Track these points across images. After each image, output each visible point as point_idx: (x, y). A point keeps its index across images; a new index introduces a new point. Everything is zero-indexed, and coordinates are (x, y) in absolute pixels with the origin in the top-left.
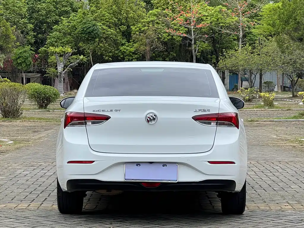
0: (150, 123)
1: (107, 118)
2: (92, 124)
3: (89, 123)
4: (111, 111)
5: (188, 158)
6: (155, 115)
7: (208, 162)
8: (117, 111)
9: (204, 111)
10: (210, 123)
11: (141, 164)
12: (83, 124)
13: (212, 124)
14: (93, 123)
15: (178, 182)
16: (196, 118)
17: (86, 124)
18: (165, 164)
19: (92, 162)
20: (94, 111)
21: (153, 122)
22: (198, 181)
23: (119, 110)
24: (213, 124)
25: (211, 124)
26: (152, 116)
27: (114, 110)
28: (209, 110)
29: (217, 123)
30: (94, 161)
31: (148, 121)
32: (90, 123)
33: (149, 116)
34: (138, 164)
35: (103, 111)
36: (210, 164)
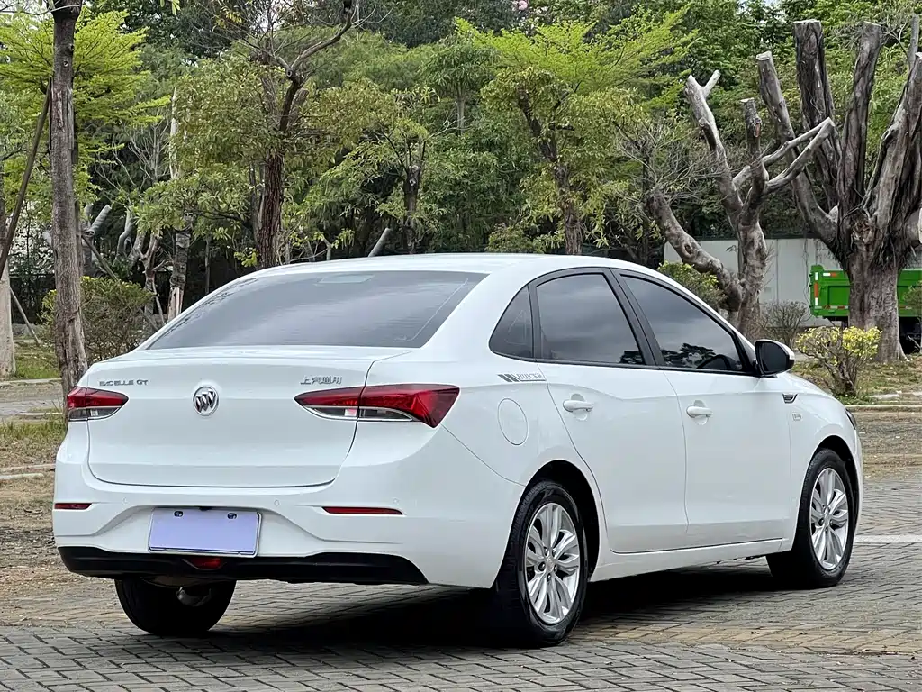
0: (202, 411)
1: (120, 401)
2: (99, 414)
3: (94, 413)
4: (131, 383)
5: (277, 499)
6: (212, 393)
7: (325, 508)
8: (141, 383)
9: (326, 381)
10: (341, 413)
11: (184, 512)
12: (83, 416)
13: (347, 413)
14: (101, 413)
15: (256, 557)
16: (303, 400)
17: (88, 414)
18: (232, 512)
19: (86, 506)
20: (101, 384)
21: (210, 410)
22: (304, 556)
23: (145, 382)
24: (350, 413)
25: (343, 414)
26: (205, 395)
27: (135, 382)
28: (337, 380)
29: (359, 410)
30: (89, 504)
31: (198, 408)
32: (96, 413)
33: (200, 396)
34: (178, 511)
35: (117, 383)
36: (328, 514)
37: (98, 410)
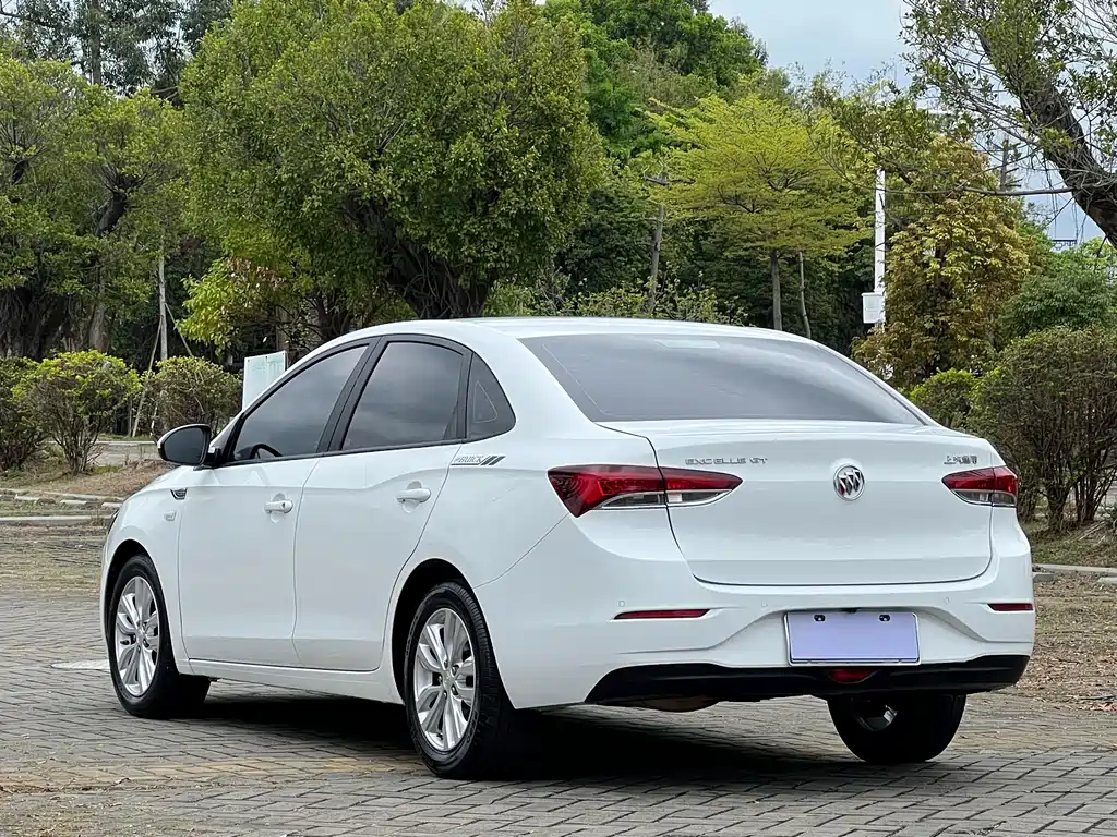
0: (846, 495)
1: (732, 483)
2: (684, 499)
3: (675, 499)
4: (742, 461)
5: (947, 596)
6: (859, 474)
7: (989, 605)
8: (757, 462)
9: (966, 461)
10: (976, 497)
11: (825, 615)
12: (656, 502)
14: (686, 498)
15: (921, 665)
16: (951, 483)
17: (664, 499)
18: (885, 614)
19: (703, 612)
20: (690, 462)
21: (854, 494)
22: (966, 661)
23: (763, 460)
24: (982, 498)
25: (978, 499)
26: (851, 477)
27: (748, 461)
28: (974, 460)
29: (990, 494)
30: (706, 611)
31: (842, 491)
32: (680, 499)
33: (844, 477)
34: (819, 614)
35: (719, 462)
36: (993, 611)
37: (683, 494)
